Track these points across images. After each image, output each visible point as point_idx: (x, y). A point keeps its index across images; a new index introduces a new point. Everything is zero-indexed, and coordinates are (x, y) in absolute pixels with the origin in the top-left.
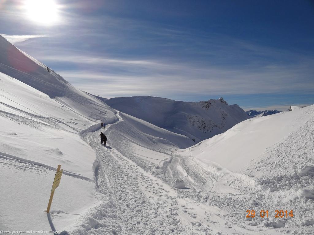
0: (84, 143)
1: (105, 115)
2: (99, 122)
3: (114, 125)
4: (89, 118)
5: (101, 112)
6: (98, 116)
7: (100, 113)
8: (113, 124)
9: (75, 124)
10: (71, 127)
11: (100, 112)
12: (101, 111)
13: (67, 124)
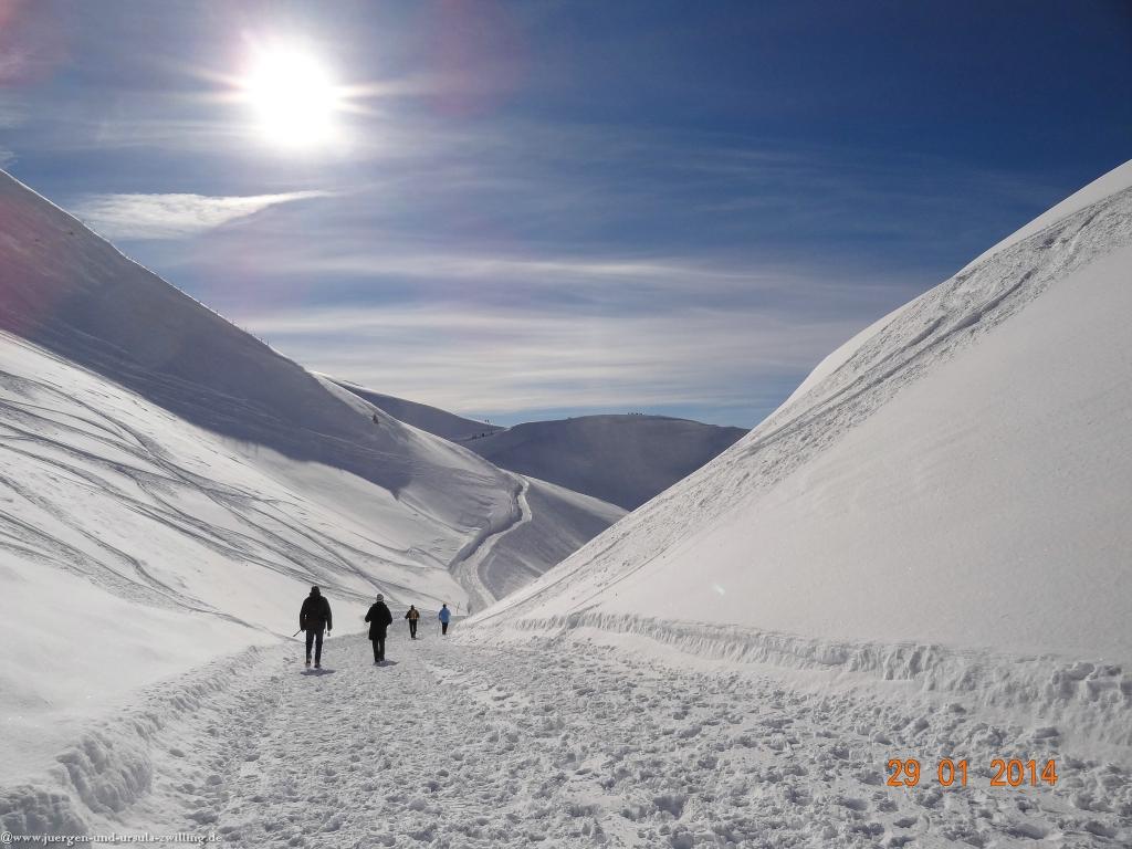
0: (454, 583)
1: (489, 511)
2: (475, 532)
3: (504, 537)
4: (457, 526)
5: (482, 503)
6: (474, 516)
7: (479, 508)
8: (505, 532)
9: (438, 550)
10: (437, 559)
11: (476, 504)
12: (481, 499)
13: (432, 553)
